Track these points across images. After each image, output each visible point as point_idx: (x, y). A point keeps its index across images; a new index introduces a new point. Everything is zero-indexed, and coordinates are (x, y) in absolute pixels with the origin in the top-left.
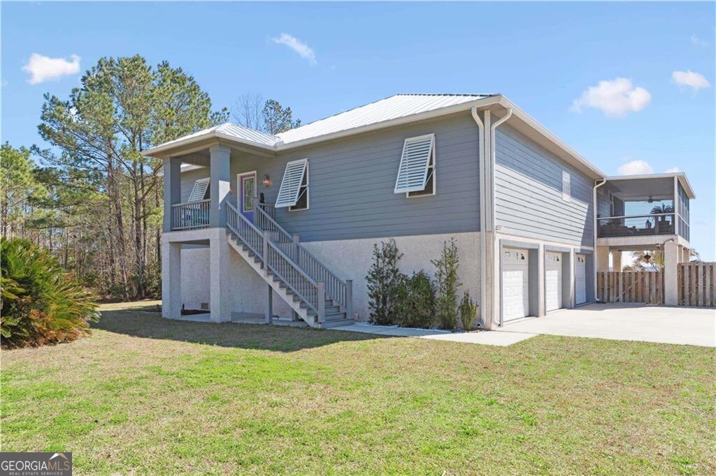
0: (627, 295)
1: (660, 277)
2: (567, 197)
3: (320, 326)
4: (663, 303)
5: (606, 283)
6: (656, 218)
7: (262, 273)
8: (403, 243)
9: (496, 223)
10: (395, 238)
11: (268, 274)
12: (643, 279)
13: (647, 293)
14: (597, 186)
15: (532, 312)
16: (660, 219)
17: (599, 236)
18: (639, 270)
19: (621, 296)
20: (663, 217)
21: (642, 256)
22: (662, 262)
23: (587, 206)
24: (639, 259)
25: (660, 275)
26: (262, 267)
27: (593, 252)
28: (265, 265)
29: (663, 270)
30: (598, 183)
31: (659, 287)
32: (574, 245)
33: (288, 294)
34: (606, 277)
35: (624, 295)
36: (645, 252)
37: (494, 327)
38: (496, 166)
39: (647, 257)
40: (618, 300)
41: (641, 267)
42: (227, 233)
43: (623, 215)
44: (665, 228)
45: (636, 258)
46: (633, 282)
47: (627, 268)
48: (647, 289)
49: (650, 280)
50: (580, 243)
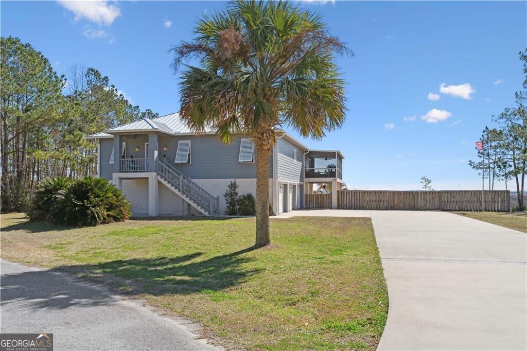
0: (317, 206)
1: (330, 197)
2: (295, 161)
3: (211, 216)
4: (331, 208)
5: (308, 199)
6: (329, 170)
7: (179, 194)
8: (239, 181)
9: (278, 175)
10: (236, 179)
11: (183, 194)
12: (323, 197)
13: (325, 204)
14: (305, 154)
15: (285, 211)
16: (330, 170)
17: (306, 177)
18: (320, 193)
19: (314, 206)
20: (332, 170)
21: (321, 186)
22: (331, 190)
23: (301, 163)
24: (320, 188)
25: (330, 195)
26: (179, 191)
27: (303, 185)
28: (181, 190)
29: (331, 193)
30: (306, 152)
31: (330, 200)
32: (297, 182)
33: (194, 203)
34: (308, 196)
35: (316, 205)
36: (323, 184)
37: (277, 214)
38: (278, 154)
39: (324, 187)
40: (313, 207)
41: (321, 191)
42: (158, 175)
43: (314, 167)
44: (332, 174)
45: (319, 187)
46: (320, 198)
47: (315, 192)
48: (325, 202)
49: (326, 198)
50: (299, 181)
